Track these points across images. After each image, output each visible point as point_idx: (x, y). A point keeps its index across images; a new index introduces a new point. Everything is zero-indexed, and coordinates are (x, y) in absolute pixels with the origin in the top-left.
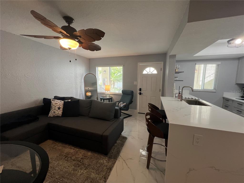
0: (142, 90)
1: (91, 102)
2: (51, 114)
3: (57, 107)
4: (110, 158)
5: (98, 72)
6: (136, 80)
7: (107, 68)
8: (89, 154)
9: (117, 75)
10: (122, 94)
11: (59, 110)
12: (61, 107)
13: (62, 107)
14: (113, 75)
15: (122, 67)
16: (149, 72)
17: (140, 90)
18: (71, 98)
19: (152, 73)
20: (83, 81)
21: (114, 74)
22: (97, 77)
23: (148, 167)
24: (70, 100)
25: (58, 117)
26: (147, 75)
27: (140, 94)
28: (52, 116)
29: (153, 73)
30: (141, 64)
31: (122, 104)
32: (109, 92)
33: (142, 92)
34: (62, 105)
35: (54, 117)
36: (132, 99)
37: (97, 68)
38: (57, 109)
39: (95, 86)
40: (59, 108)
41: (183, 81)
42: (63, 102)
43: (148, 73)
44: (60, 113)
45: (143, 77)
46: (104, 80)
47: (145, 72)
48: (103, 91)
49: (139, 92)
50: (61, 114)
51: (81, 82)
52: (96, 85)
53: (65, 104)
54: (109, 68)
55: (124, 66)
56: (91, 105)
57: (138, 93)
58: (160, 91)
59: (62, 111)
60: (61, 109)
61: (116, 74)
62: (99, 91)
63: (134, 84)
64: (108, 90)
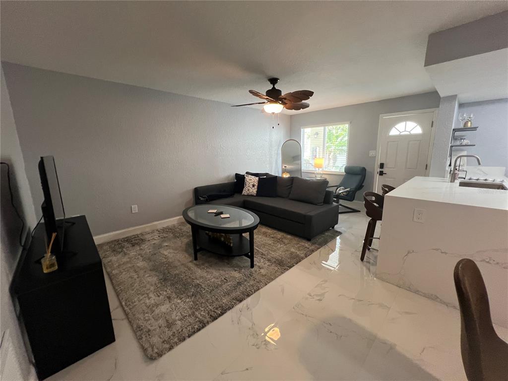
0: (385, 166)
1: (293, 179)
2: (245, 192)
3: (251, 184)
4: (313, 244)
5: (304, 136)
6: (375, 148)
7: (320, 129)
8: (289, 236)
9: (341, 140)
10: (345, 173)
11: (253, 188)
12: (255, 184)
13: (257, 184)
14: (333, 141)
15: (346, 126)
16: (404, 130)
17: (382, 166)
18: (266, 174)
19: (409, 132)
20: (280, 152)
21: (337, 137)
22: (301, 146)
23: (362, 259)
24: (265, 177)
25: (252, 196)
26: (400, 138)
27: (381, 173)
28: (245, 194)
29: (413, 132)
30: (386, 117)
31: (343, 189)
32: (320, 169)
33: (384, 170)
34: (257, 182)
35: (248, 195)
36: (363, 182)
37: (302, 130)
38: (251, 186)
39: (299, 162)
40: (254, 186)
41: (475, 145)
42: (257, 178)
43: (401, 134)
44: (254, 191)
45: (388, 142)
46: (314, 151)
47: (393, 132)
48: (311, 169)
49: (379, 170)
50: (256, 193)
51: (277, 154)
52: (299, 160)
53: (260, 181)
54: (322, 128)
55: (351, 123)
56: (292, 184)
57: (376, 173)
58: (426, 169)
59: (256, 190)
60: (256, 187)
61: (340, 138)
62: (304, 168)
63: (370, 156)
64: (320, 166)
